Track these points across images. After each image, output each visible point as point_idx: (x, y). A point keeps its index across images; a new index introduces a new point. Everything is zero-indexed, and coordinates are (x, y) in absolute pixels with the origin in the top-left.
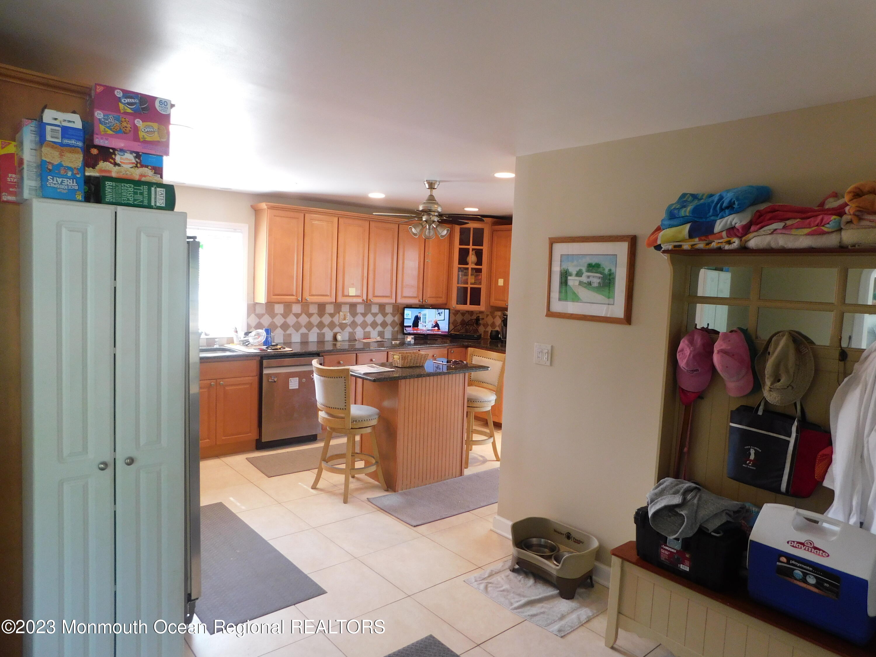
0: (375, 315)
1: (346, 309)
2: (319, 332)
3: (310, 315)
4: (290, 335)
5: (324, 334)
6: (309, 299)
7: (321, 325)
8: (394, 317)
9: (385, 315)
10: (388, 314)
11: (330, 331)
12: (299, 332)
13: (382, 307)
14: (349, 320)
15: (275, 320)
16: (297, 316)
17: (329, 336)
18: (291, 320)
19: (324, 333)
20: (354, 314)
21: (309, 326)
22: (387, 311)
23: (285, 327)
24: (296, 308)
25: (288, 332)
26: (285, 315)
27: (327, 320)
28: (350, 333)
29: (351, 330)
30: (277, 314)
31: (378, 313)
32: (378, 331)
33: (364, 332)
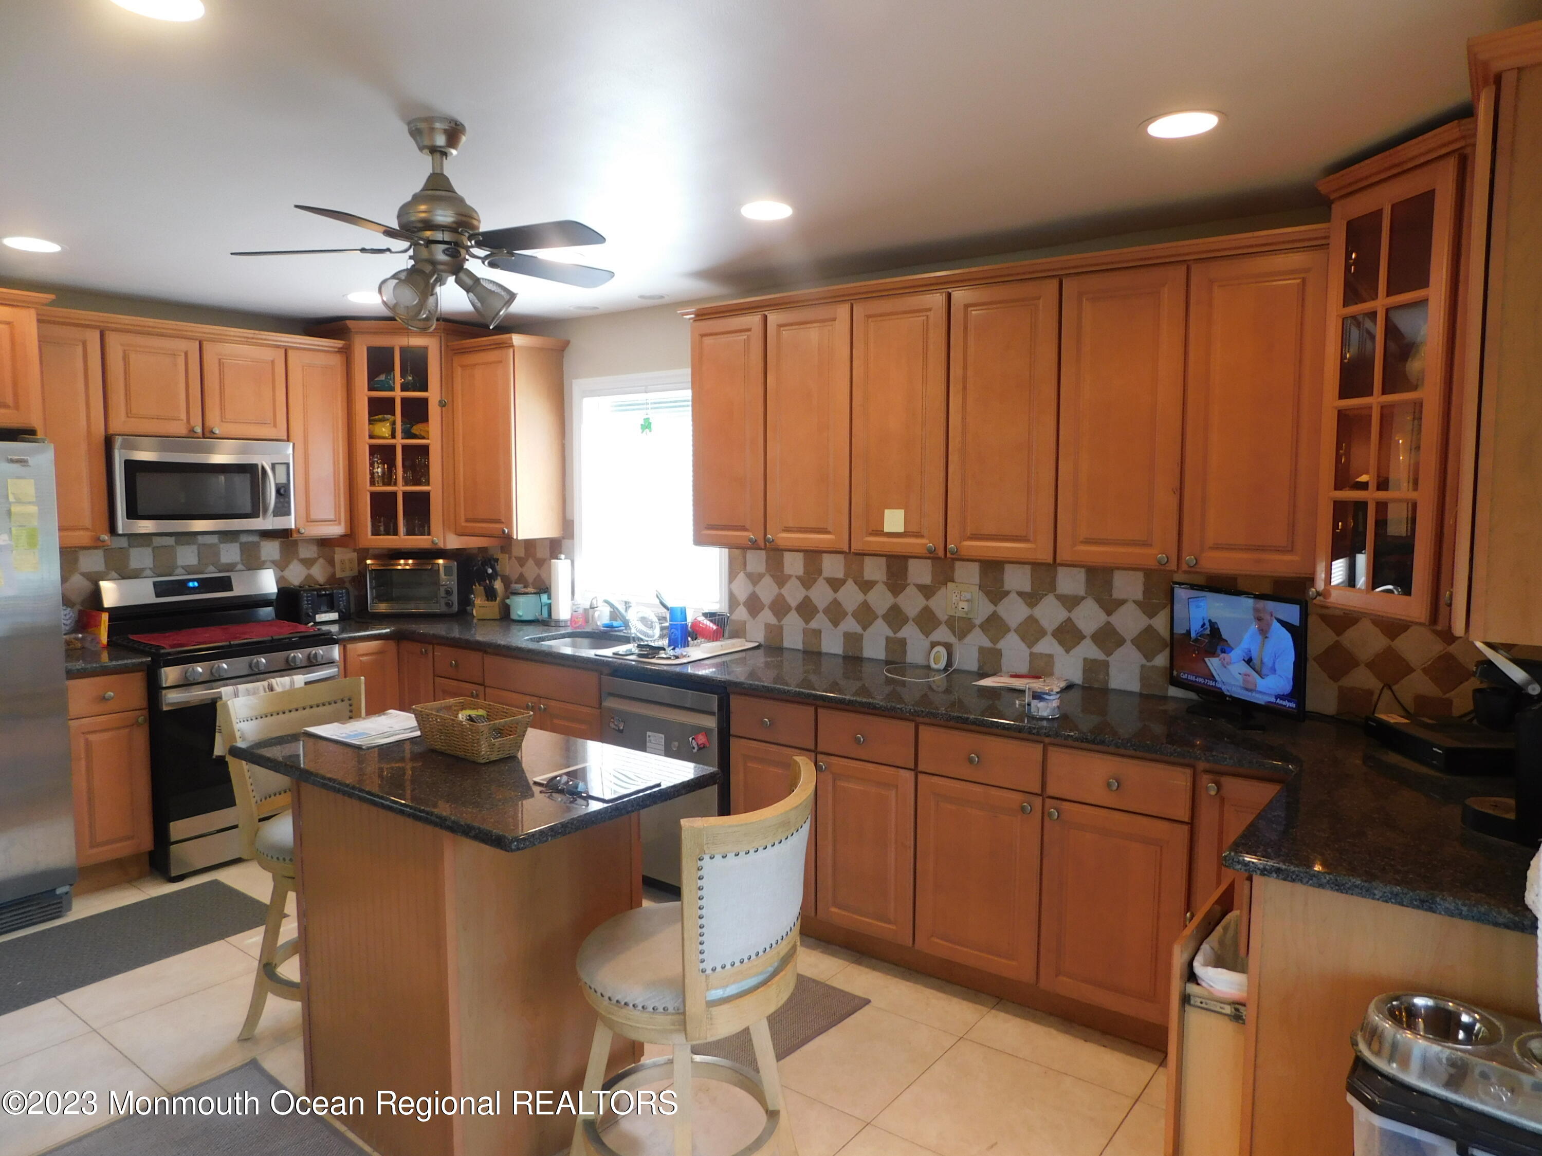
0: (1070, 602)
1: (968, 574)
2: (891, 634)
3: (866, 586)
4: (817, 633)
5: (903, 643)
7: (895, 617)
8: (1151, 616)
9: (1110, 606)
10: (1122, 602)
11: (924, 637)
12: (839, 627)
14: (983, 609)
15: (784, 591)
16: (835, 584)
18: (821, 595)
19: (905, 639)
20: (996, 593)
21: (865, 615)
22: (1117, 594)
23: (806, 609)
24: (832, 566)
25: (814, 625)
26: (807, 581)
27: (912, 602)
28: (982, 650)
29: (987, 643)
30: (790, 576)
31: (1083, 598)
32: (1085, 660)
33: (1031, 654)
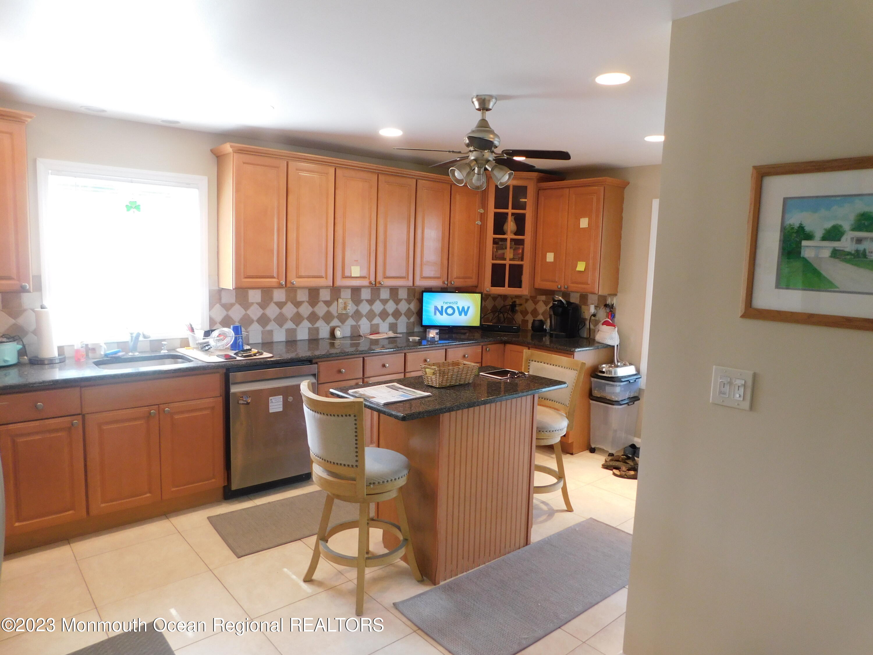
0: (384, 302)
1: (346, 295)
2: (310, 326)
3: (297, 304)
4: (271, 332)
5: (317, 329)
6: (297, 282)
7: (313, 318)
8: (409, 304)
9: (397, 301)
10: (401, 300)
11: (326, 325)
12: (283, 327)
13: (394, 291)
14: (351, 308)
15: (249, 312)
16: (280, 305)
17: (324, 332)
18: (272, 311)
19: (318, 327)
20: (357, 300)
21: (297, 319)
22: (400, 297)
23: (263, 320)
24: (279, 295)
25: (268, 328)
26: (263, 305)
27: (321, 309)
28: (352, 327)
29: (354, 323)
30: (252, 303)
31: (389, 300)
32: (389, 323)
33: (371, 325)
